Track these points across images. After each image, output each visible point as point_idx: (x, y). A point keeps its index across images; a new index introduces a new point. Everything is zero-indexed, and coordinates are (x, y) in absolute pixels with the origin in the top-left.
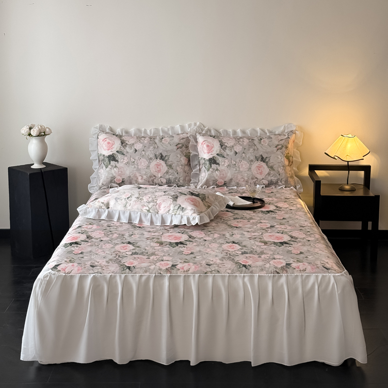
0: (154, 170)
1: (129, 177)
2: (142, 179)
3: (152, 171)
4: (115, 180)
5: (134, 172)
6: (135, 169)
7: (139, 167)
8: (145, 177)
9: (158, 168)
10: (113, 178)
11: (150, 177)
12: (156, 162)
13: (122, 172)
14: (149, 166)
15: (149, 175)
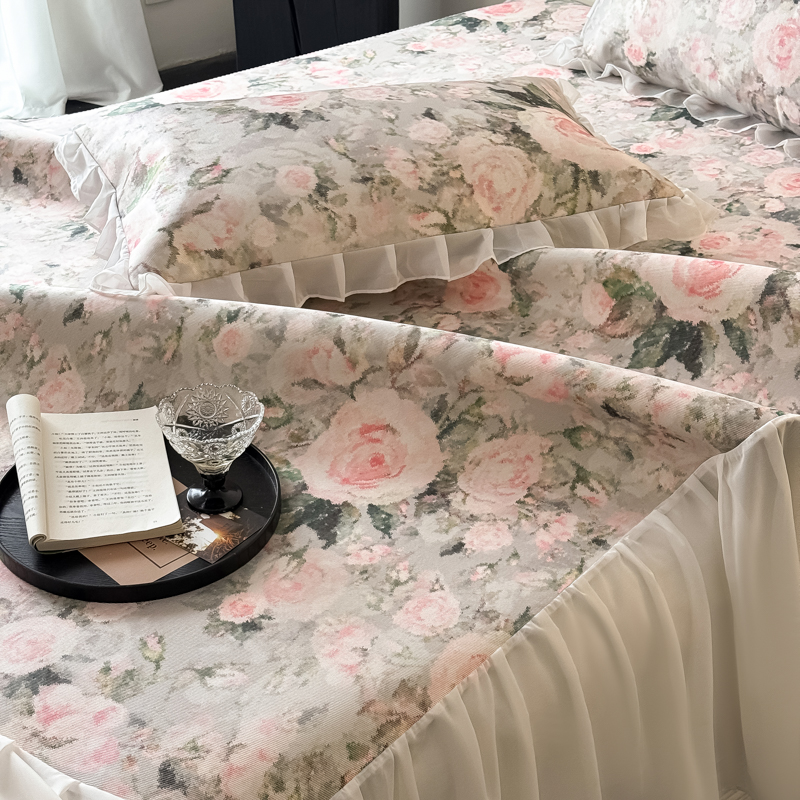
0: (766, 53)
1: (673, 52)
2: (713, 76)
3: (755, 54)
4: (626, 46)
5: (694, 35)
6: (701, 24)
7: (720, 20)
8: (725, 71)
9: (782, 43)
10: (620, 37)
11: (745, 77)
12: (786, 16)
13: (654, 21)
14: (751, 27)
15: (739, 67)
